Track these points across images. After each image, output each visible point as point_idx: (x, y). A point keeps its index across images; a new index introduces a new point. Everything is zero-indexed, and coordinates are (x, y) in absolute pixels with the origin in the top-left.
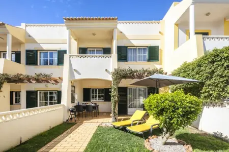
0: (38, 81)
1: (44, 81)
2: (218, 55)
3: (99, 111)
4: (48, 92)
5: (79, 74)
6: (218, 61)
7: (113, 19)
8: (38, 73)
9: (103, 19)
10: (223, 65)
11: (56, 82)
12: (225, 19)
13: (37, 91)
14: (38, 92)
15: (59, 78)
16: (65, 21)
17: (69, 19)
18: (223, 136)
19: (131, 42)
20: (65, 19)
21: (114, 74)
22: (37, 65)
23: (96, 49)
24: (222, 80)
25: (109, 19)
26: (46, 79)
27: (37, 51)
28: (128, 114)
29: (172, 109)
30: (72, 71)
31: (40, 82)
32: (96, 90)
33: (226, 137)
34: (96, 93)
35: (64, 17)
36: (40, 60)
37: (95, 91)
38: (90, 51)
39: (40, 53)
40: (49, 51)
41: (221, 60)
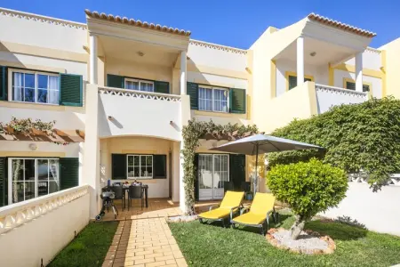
0: (19, 135)
1: (37, 136)
2: (348, 114)
3: (149, 197)
4: (36, 159)
5: (120, 126)
6: (349, 121)
7: (183, 33)
8: (19, 119)
9: (165, 30)
10: (354, 128)
11: (67, 139)
12: (329, 64)
13: (6, 158)
14: (10, 161)
15: (78, 132)
16: (87, 17)
17: (97, 16)
18: (352, 221)
19: (204, 77)
20: (90, 14)
21: (186, 130)
22: (6, 99)
23: (140, 82)
24: (353, 146)
25: (177, 32)
26: (41, 133)
27: (7, 68)
28: (200, 199)
29: (320, 186)
30: (103, 120)
31: (27, 139)
32: (137, 158)
33: (355, 221)
34: (137, 164)
35: (87, 10)
36: (13, 89)
37: (134, 158)
38: (129, 83)
39: (13, 73)
40: (36, 73)
41: (351, 121)
